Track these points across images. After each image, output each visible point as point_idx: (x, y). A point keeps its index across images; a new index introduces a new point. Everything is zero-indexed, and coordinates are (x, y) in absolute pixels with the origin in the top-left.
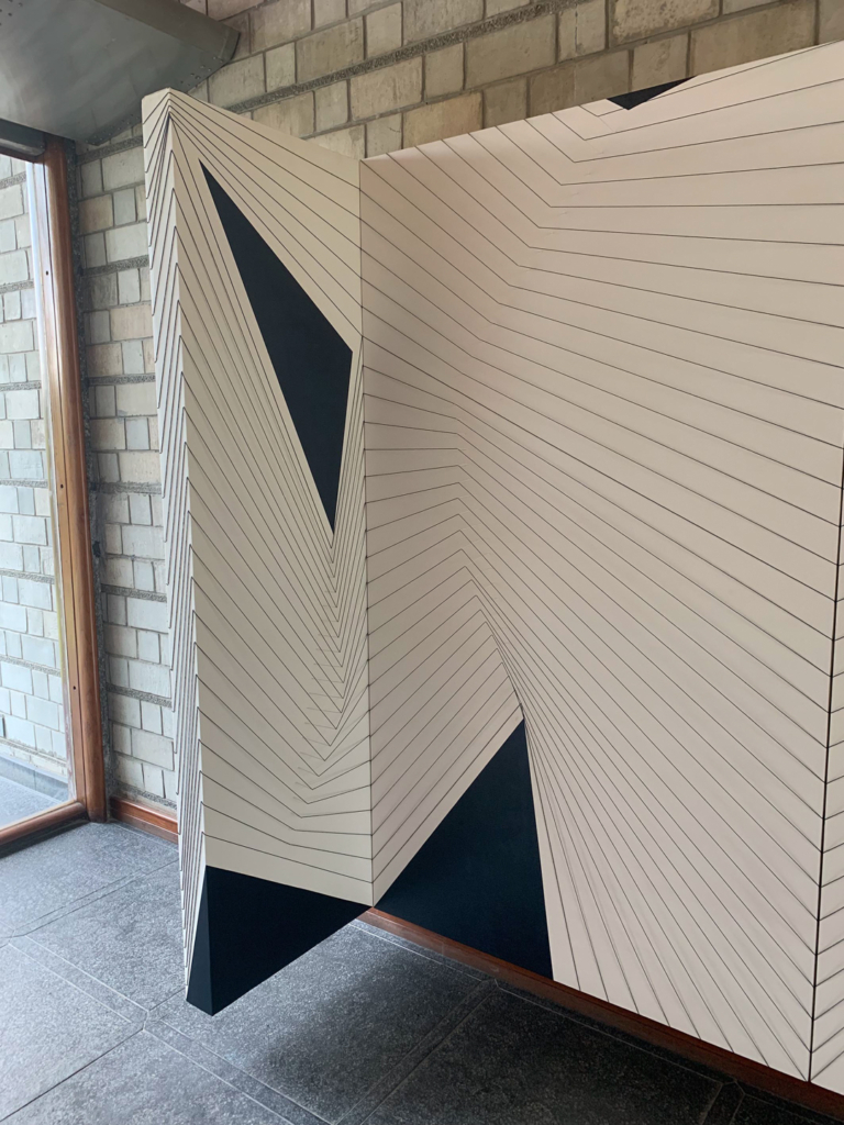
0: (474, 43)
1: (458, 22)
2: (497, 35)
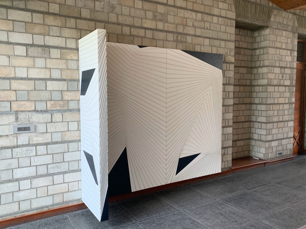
0: (106, 24)
1: (103, 19)
2: (111, 25)
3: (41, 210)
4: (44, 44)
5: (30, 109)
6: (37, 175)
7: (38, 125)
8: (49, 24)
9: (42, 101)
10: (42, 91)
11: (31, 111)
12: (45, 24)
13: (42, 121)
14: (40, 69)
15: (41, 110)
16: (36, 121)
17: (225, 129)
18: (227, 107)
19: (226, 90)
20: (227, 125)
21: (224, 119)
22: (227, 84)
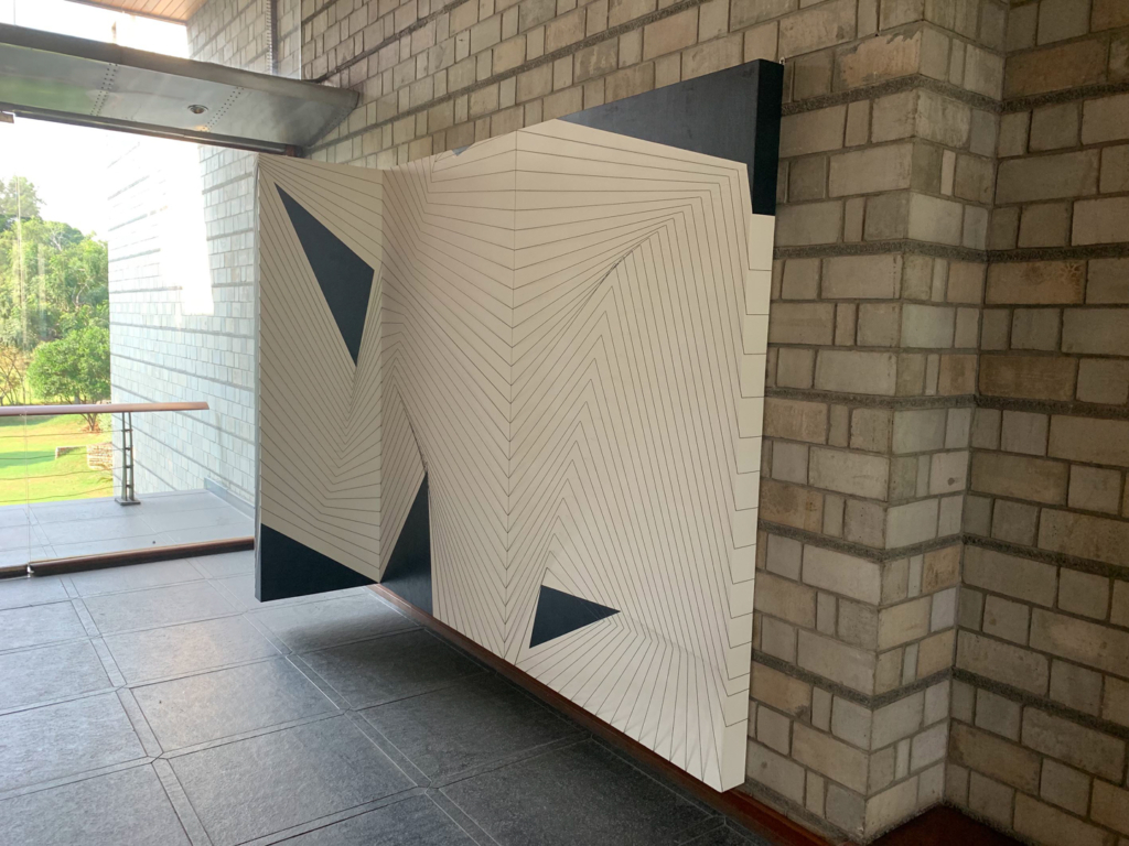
17: (812, 552)
18: (840, 411)
19: (835, 290)
20: (833, 529)
21: (808, 486)
22: (841, 249)
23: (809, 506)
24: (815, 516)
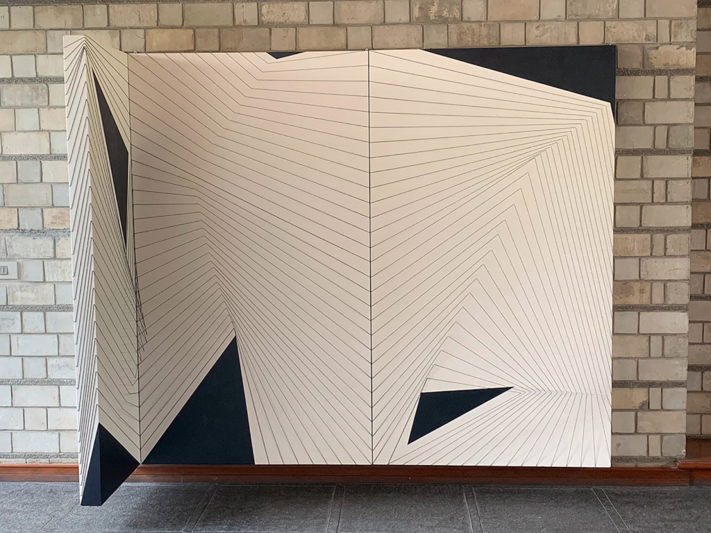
0: (188, 6)
2: (201, 6)
3: (33, 460)
4: (37, 76)
5: (9, 227)
6: (23, 379)
7: (25, 263)
8: (46, 27)
9: (33, 208)
10: (34, 185)
11: (10, 230)
12: (36, 28)
13: (32, 255)
14: (28, 133)
15: (32, 230)
16: (22, 254)
17: (645, 316)
18: (659, 237)
19: (652, 173)
20: (658, 300)
21: (640, 280)
22: (654, 152)
23: (642, 291)
24: (646, 296)
